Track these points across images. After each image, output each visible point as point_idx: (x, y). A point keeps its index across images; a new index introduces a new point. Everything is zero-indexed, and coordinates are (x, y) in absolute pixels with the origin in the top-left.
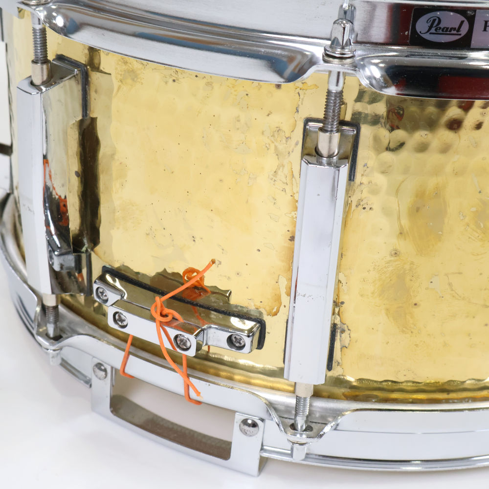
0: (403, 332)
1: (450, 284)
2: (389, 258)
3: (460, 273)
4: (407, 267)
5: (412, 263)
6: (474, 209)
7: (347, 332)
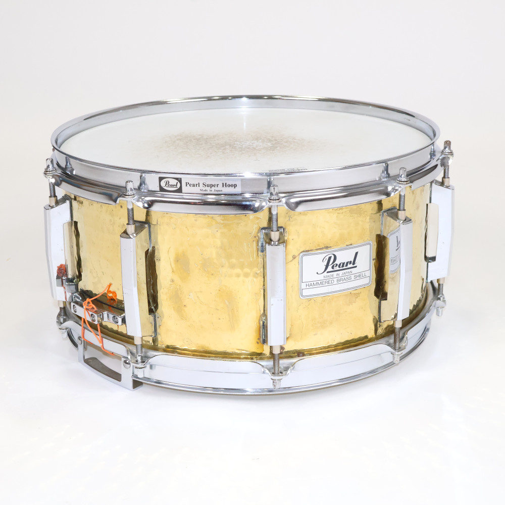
0: (182, 319)
1: (198, 297)
2: (170, 283)
3: (201, 292)
4: (178, 287)
5: (180, 286)
6: (201, 262)
7: (160, 318)
